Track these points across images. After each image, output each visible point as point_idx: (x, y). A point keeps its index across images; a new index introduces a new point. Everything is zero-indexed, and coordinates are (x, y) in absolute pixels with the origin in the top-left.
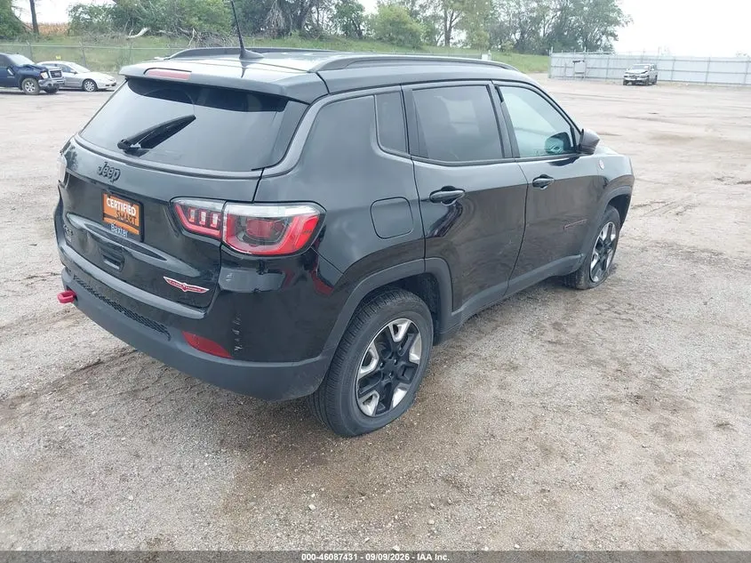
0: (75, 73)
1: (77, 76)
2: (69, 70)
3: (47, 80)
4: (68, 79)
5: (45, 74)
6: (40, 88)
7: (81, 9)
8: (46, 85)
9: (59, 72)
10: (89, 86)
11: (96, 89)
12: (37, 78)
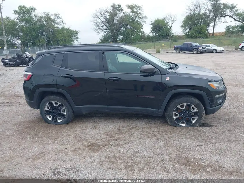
0: (211, 47)
1: (212, 48)
2: (209, 46)
3: (200, 50)
4: (207, 49)
5: (200, 48)
6: (198, 52)
7: (230, 27)
8: (200, 51)
9: (205, 47)
10: (215, 51)
11: (217, 52)
12: (197, 49)
